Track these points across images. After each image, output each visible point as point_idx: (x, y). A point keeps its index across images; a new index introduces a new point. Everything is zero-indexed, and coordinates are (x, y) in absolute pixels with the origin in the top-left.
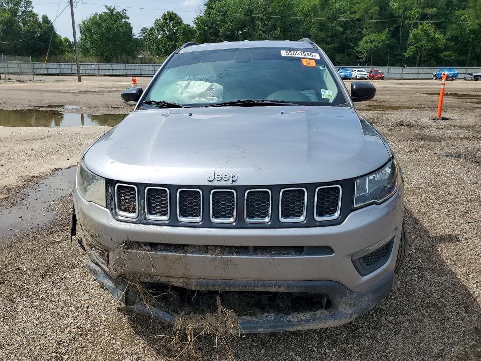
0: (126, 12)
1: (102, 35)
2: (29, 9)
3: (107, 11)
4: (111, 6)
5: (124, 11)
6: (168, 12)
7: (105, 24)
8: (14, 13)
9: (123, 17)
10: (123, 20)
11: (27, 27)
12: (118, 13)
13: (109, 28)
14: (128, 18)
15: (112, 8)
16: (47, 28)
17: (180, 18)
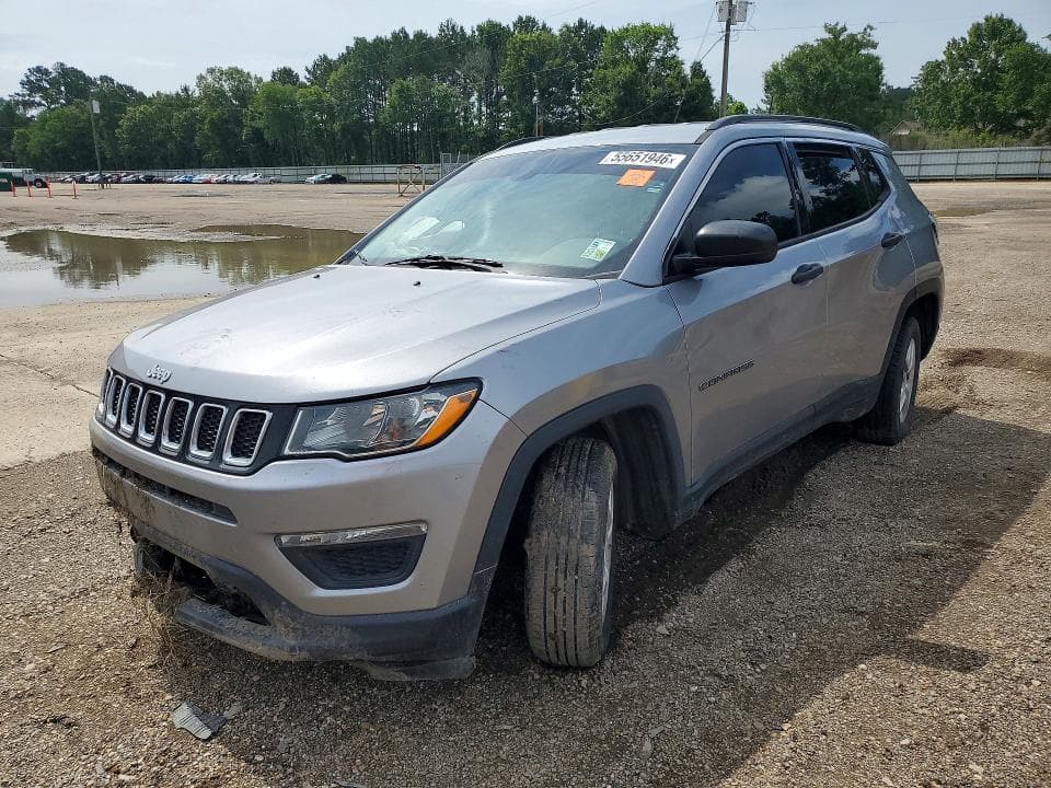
0: (872, 33)
1: (807, 91)
2: (670, 53)
3: (827, 36)
4: (837, 24)
5: (868, 31)
6: (987, 19)
7: (816, 67)
8: (642, 64)
9: (861, 45)
10: (863, 52)
11: (660, 89)
12: (852, 37)
13: (823, 75)
14: (874, 46)
15: (838, 28)
16: (698, 86)
17: (1020, 30)
